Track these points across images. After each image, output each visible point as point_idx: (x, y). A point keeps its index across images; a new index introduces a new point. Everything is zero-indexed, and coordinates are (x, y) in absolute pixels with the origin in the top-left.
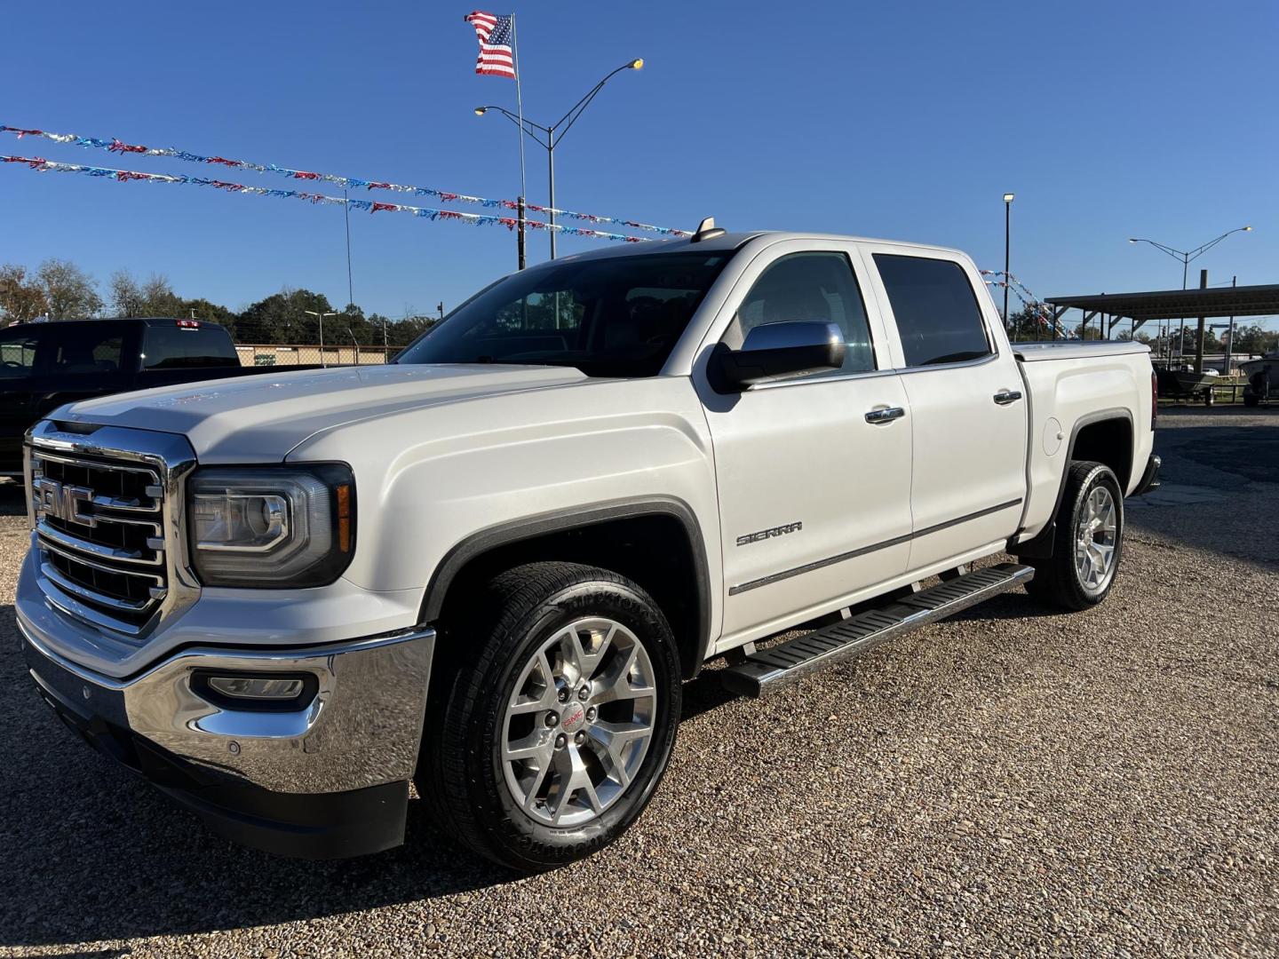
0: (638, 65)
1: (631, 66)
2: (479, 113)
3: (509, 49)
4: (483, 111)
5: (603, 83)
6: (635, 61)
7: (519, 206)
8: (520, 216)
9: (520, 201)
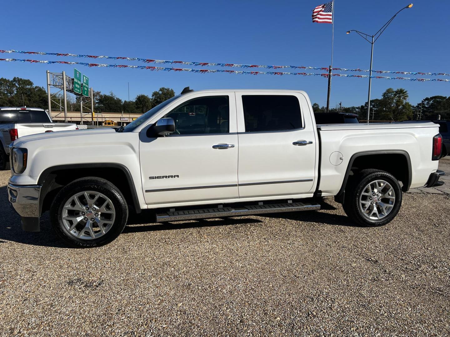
0: (410, 6)
1: (408, 7)
2: (348, 33)
3: (331, 13)
4: (349, 32)
5: (395, 16)
6: (409, 5)
7: (330, 69)
8: (330, 73)
9: (330, 67)
